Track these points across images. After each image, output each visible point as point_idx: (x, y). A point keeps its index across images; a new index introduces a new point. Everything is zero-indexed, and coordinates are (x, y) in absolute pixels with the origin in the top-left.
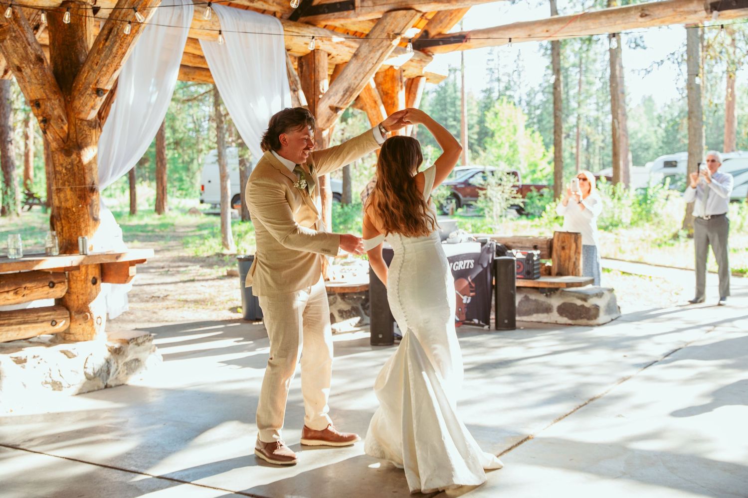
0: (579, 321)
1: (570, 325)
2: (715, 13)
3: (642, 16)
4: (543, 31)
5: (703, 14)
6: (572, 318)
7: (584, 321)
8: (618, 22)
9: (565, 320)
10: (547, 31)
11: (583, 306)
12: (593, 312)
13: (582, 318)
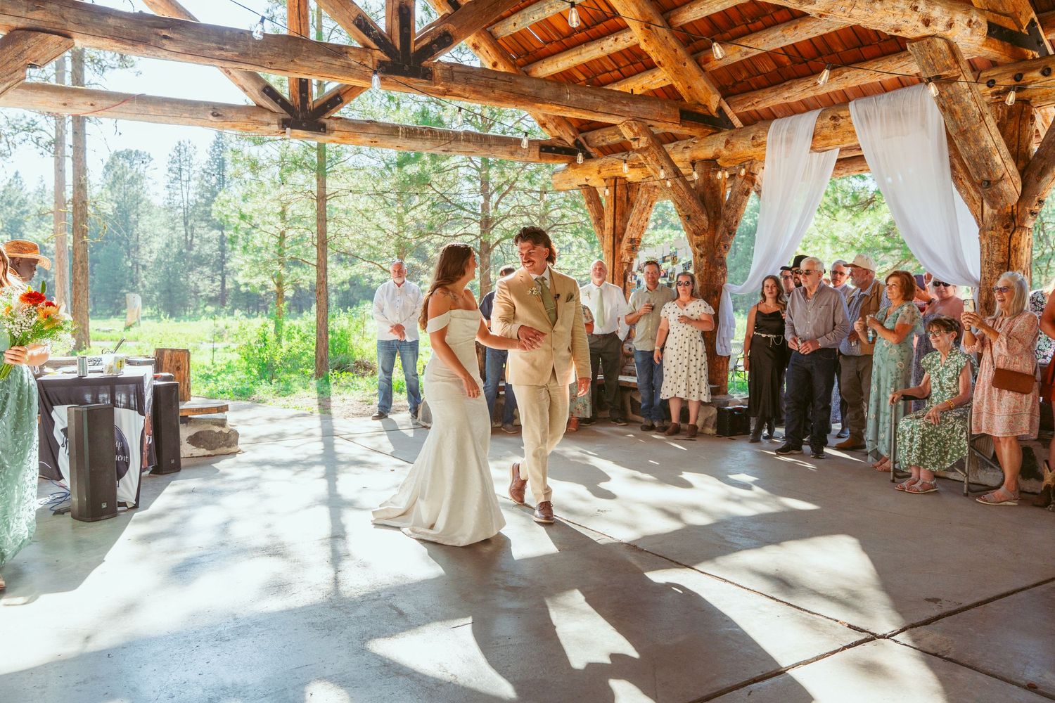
0: (219, 451)
1: (209, 456)
2: (288, 129)
3: (213, 114)
4: (85, 104)
5: (275, 128)
6: (211, 449)
7: (225, 450)
8: (184, 115)
9: (203, 451)
10: (92, 105)
11: (221, 432)
12: (233, 438)
13: (221, 446)
